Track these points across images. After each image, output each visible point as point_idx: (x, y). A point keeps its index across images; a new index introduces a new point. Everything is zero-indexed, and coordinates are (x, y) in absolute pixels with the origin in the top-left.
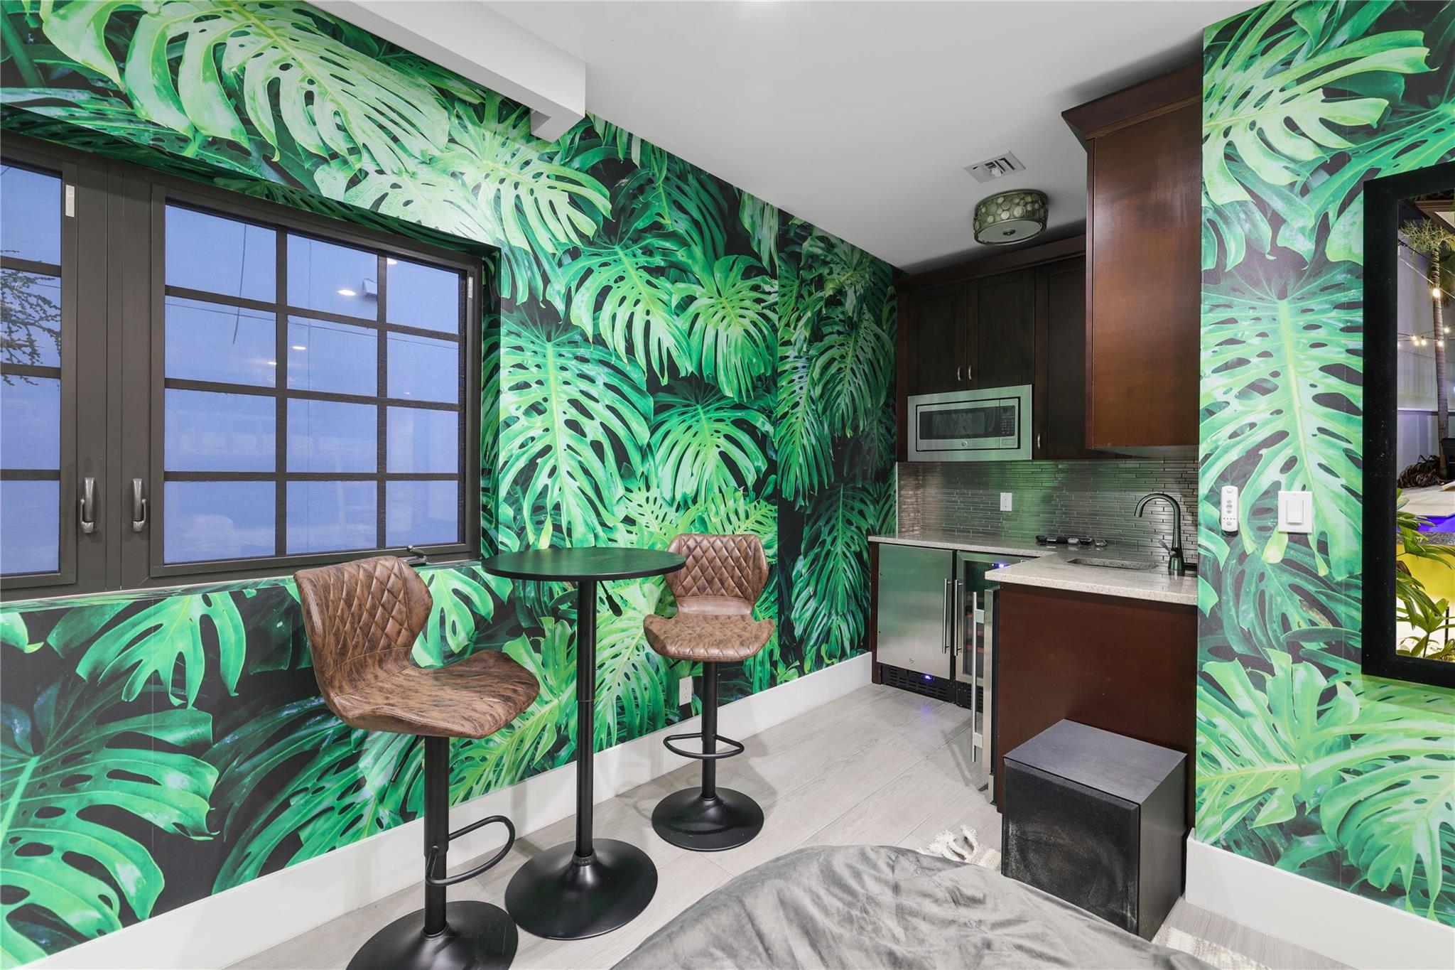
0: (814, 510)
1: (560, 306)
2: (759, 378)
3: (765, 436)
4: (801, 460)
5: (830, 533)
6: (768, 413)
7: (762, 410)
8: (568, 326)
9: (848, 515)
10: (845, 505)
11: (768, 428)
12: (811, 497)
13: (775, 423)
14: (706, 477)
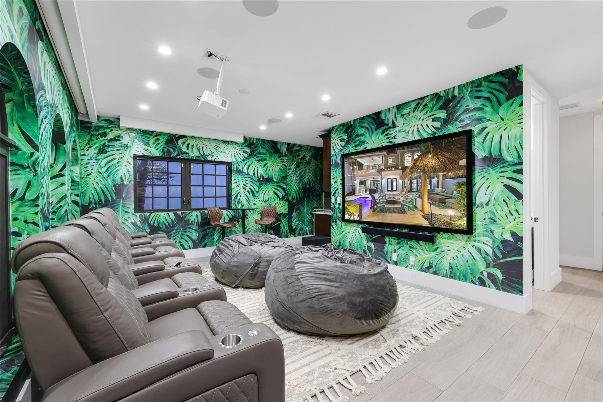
0: (297, 203)
1: (241, 169)
2: (283, 177)
3: (284, 188)
4: (294, 192)
5: (302, 208)
6: (285, 184)
7: (283, 183)
8: (243, 172)
9: (308, 204)
10: (307, 202)
11: (285, 186)
12: (297, 200)
13: (287, 185)
14: (270, 196)
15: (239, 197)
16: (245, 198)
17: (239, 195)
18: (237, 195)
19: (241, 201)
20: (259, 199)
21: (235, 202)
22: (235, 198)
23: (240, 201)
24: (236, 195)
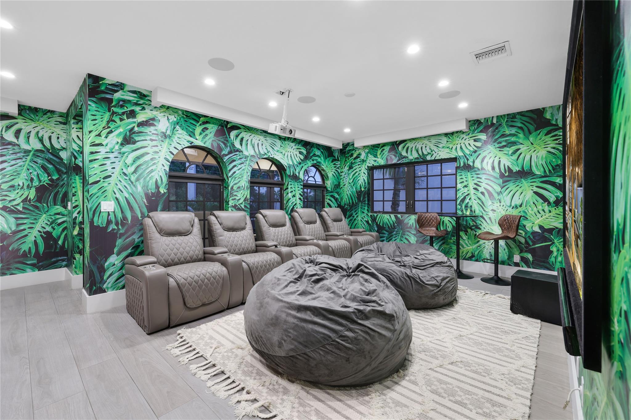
15: (467, 201)
16: (476, 202)
17: (468, 198)
18: (465, 198)
19: (471, 206)
20: (502, 204)
21: (462, 207)
22: (461, 201)
23: (469, 205)
24: (462, 197)
